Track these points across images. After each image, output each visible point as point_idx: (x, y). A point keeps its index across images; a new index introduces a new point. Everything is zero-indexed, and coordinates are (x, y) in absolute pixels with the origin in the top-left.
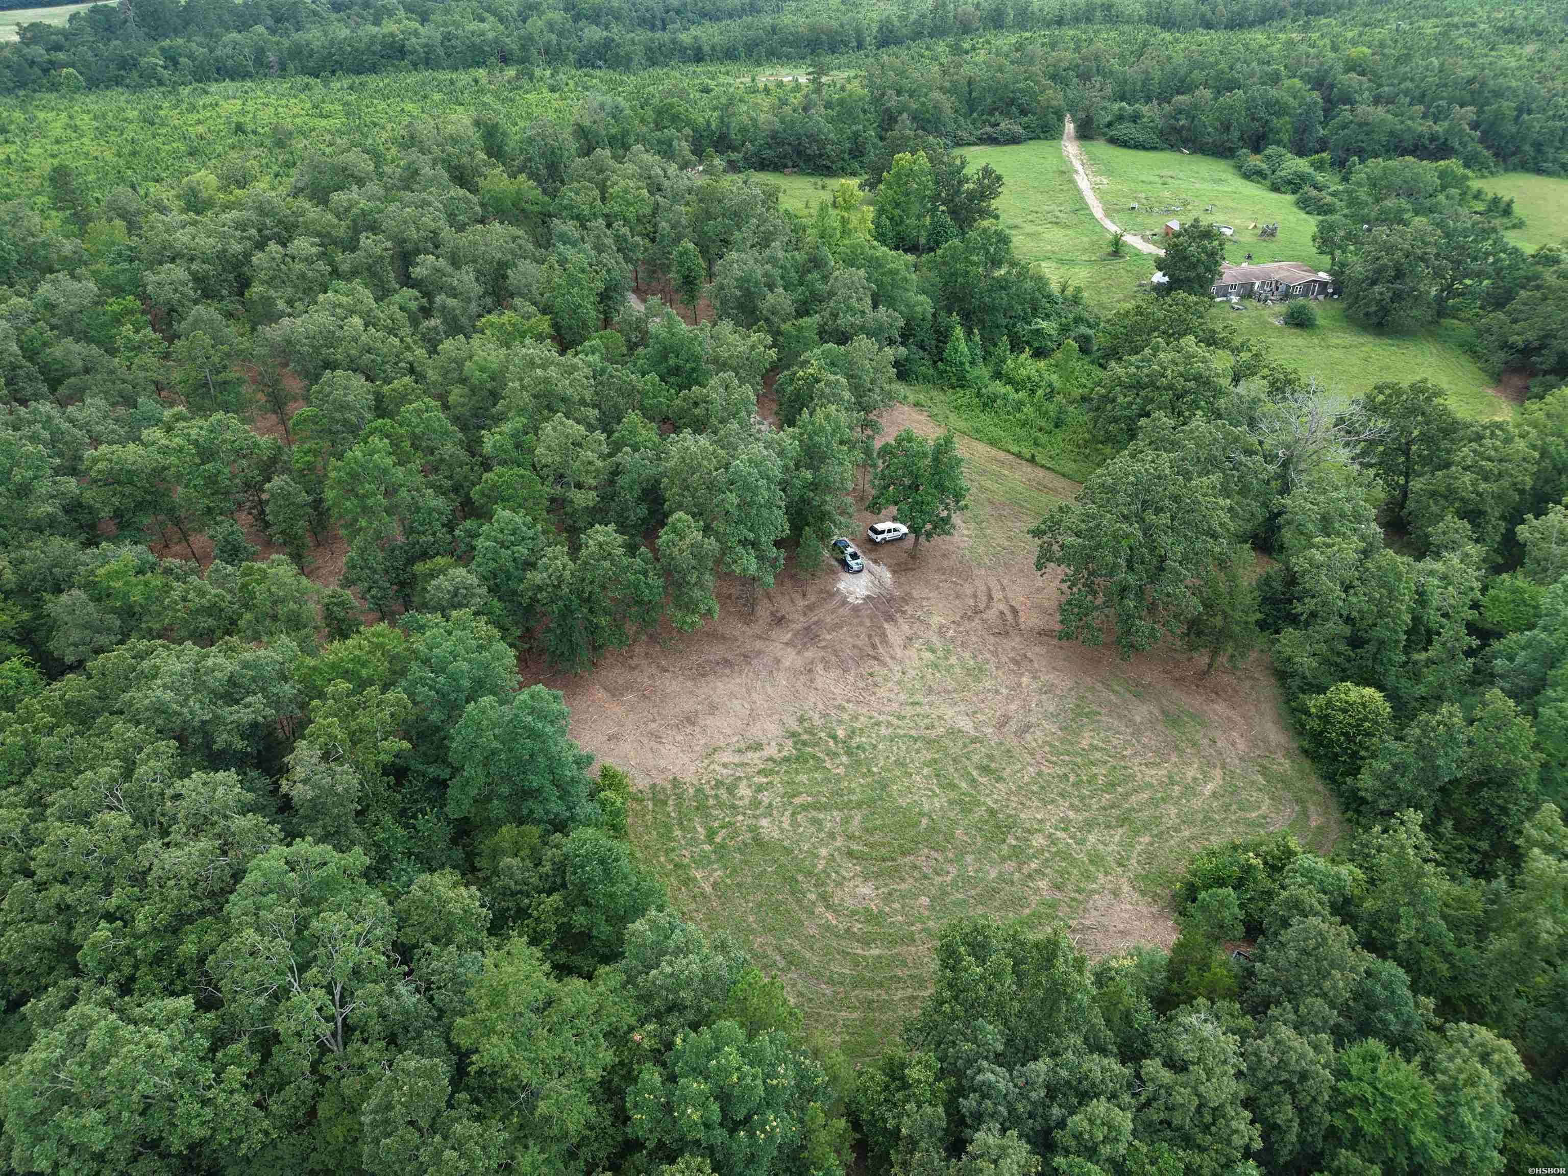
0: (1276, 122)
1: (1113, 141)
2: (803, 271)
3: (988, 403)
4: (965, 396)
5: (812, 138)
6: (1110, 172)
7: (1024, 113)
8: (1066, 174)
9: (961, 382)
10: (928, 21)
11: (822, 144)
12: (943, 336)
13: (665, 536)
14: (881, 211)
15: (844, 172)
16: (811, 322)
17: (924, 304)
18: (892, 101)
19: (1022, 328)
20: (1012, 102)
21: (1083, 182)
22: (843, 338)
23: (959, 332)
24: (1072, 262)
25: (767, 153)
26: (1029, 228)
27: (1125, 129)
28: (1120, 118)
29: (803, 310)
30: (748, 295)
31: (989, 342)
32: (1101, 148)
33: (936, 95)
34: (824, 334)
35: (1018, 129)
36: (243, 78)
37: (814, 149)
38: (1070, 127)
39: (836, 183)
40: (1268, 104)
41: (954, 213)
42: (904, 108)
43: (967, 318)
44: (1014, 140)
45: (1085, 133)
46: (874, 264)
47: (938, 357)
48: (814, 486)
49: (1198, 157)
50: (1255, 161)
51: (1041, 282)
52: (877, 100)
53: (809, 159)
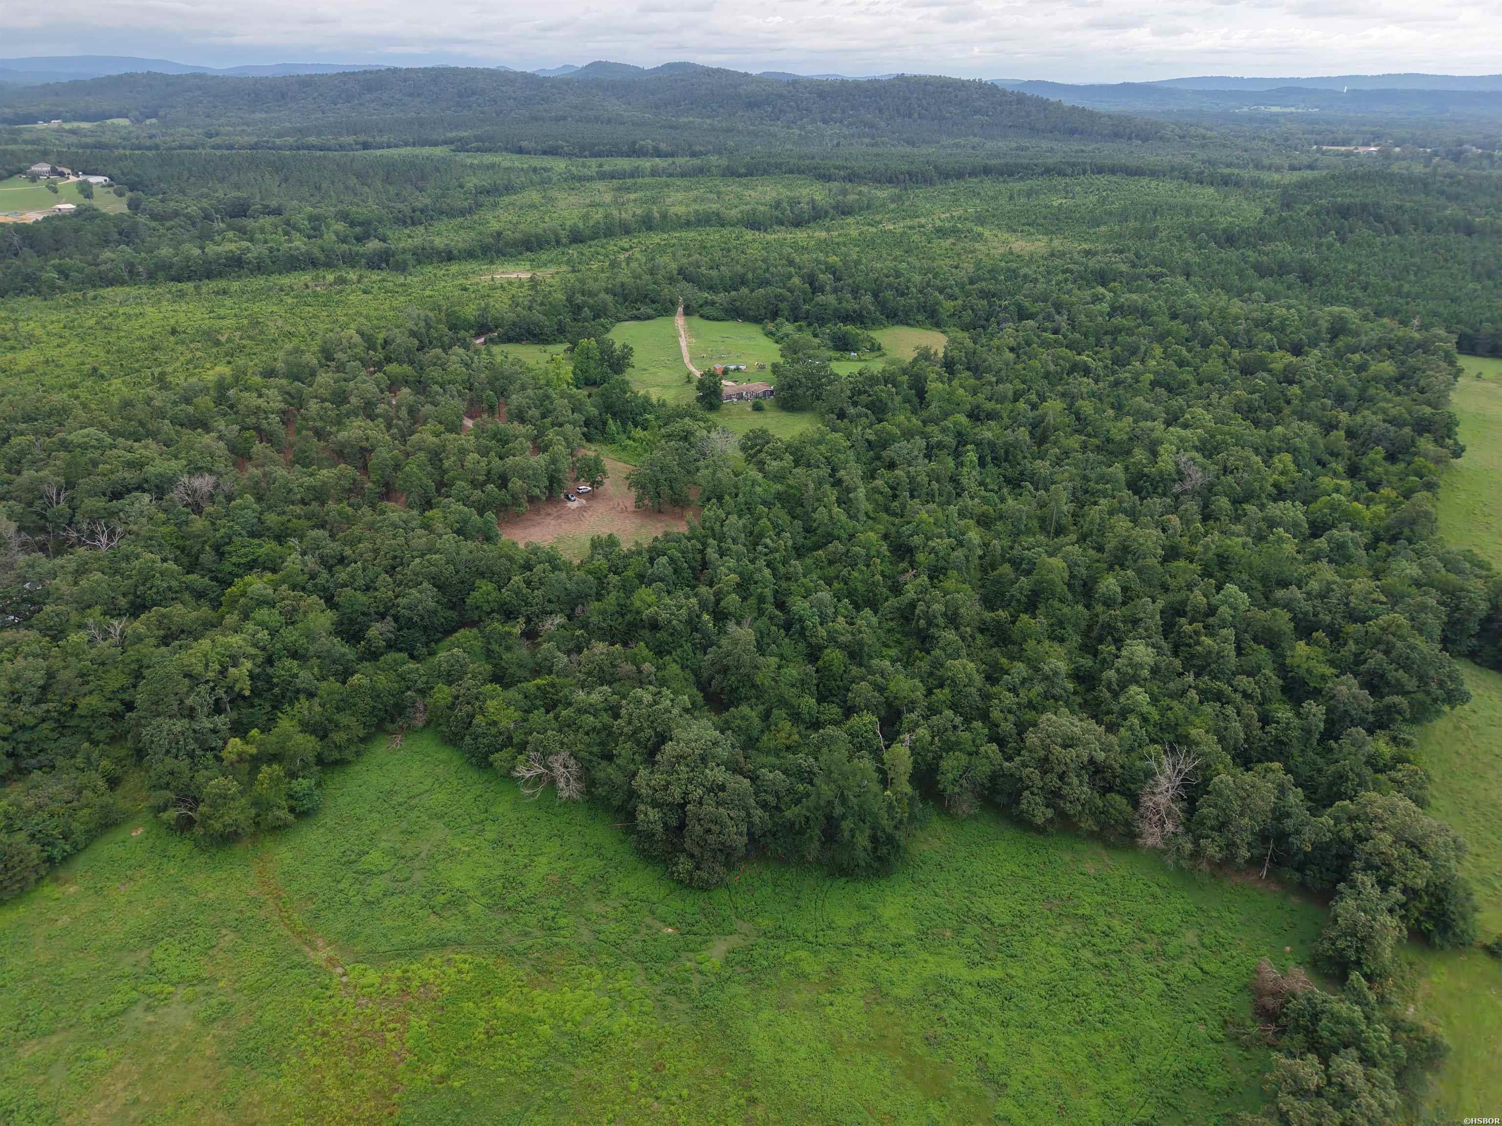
0: (782, 306)
1: (702, 316)
2: (542, 401)
3: (624, 448)
4: (614, 447)
5: (537, 325)
6: (697, 336)
7: (653, 302)
8: (675, 337)
9: (613, 442)
10: (602, 226)
11: (542, 328)
12: (605, 423)
13: (510, 485)
14: (575, 367)
15: (555, 341)
16: (548, 421)
17: (594, 411)
18: (579, 299)
19: (639, 419)
20: (646, 296)
21: (683, 343)
22: (561, 425)
23: (610, 421)
24: (669, 387)
25: (512, 334)
26: (652, 370)
27: (707, 310)
28: (706, 303)
29: (544, 416)
30: (520, 411)
31: (624, 424)
32: (696, 321)
33: (603, 295)
34: (553, 425)
35: (650, 312)
36: (122, 284)
37: (537, 331)
38: (680, 309)
39: (551, 348)
40: (776, 297)
41: (611, 366)
42: (585, 303)
43: (614, 415)
44: (649, 318)
45: (688, 312)
46: (571, 397)
47: (603, 432)
48: (555, 470)
49: (747, 324)
50: (771, 326)
51: (647, 399)
52: (569, 300)
53: (535, 335)
